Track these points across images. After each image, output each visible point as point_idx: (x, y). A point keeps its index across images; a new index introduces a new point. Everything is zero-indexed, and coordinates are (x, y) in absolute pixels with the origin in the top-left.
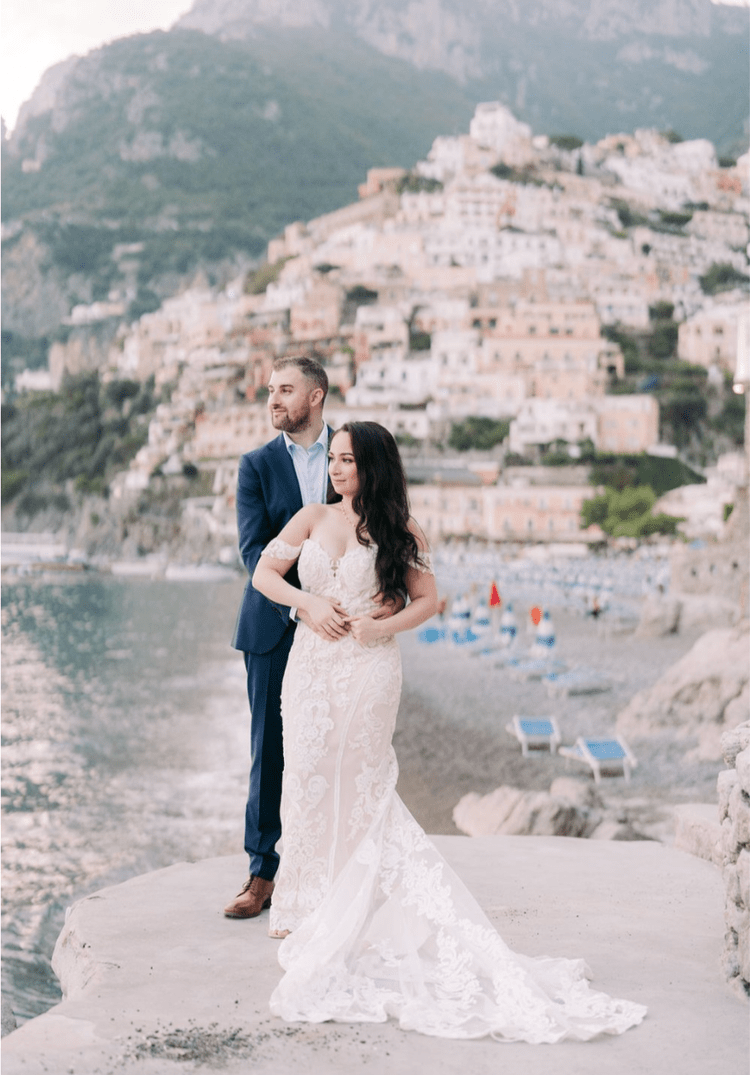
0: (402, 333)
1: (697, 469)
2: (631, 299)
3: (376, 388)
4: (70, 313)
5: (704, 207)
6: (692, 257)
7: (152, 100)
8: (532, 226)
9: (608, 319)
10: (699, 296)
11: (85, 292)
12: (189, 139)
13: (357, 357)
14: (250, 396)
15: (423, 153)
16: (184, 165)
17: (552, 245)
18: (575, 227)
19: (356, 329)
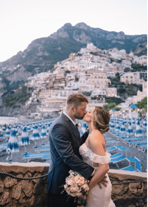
0: (74, 78)
1: (124, 100)
2: (112, 72)
3: (69, 87)
4: (28, 78)
5: (124, 59)
6: (122, 66)
7: (42, 47)
8: (97, 61)
9: (108, 76)
10: (124, 72)
11: (31, 75)
12: (47, 52)
13: (66, 82)
14: (49, 88)
15: (79, 50)
16: (46, 56)
17: (99, 64)
18: (103, 61)
19: (66, 77)
